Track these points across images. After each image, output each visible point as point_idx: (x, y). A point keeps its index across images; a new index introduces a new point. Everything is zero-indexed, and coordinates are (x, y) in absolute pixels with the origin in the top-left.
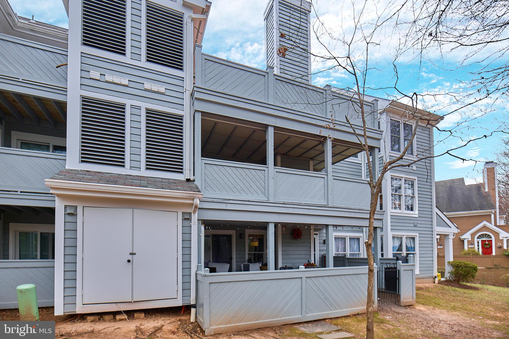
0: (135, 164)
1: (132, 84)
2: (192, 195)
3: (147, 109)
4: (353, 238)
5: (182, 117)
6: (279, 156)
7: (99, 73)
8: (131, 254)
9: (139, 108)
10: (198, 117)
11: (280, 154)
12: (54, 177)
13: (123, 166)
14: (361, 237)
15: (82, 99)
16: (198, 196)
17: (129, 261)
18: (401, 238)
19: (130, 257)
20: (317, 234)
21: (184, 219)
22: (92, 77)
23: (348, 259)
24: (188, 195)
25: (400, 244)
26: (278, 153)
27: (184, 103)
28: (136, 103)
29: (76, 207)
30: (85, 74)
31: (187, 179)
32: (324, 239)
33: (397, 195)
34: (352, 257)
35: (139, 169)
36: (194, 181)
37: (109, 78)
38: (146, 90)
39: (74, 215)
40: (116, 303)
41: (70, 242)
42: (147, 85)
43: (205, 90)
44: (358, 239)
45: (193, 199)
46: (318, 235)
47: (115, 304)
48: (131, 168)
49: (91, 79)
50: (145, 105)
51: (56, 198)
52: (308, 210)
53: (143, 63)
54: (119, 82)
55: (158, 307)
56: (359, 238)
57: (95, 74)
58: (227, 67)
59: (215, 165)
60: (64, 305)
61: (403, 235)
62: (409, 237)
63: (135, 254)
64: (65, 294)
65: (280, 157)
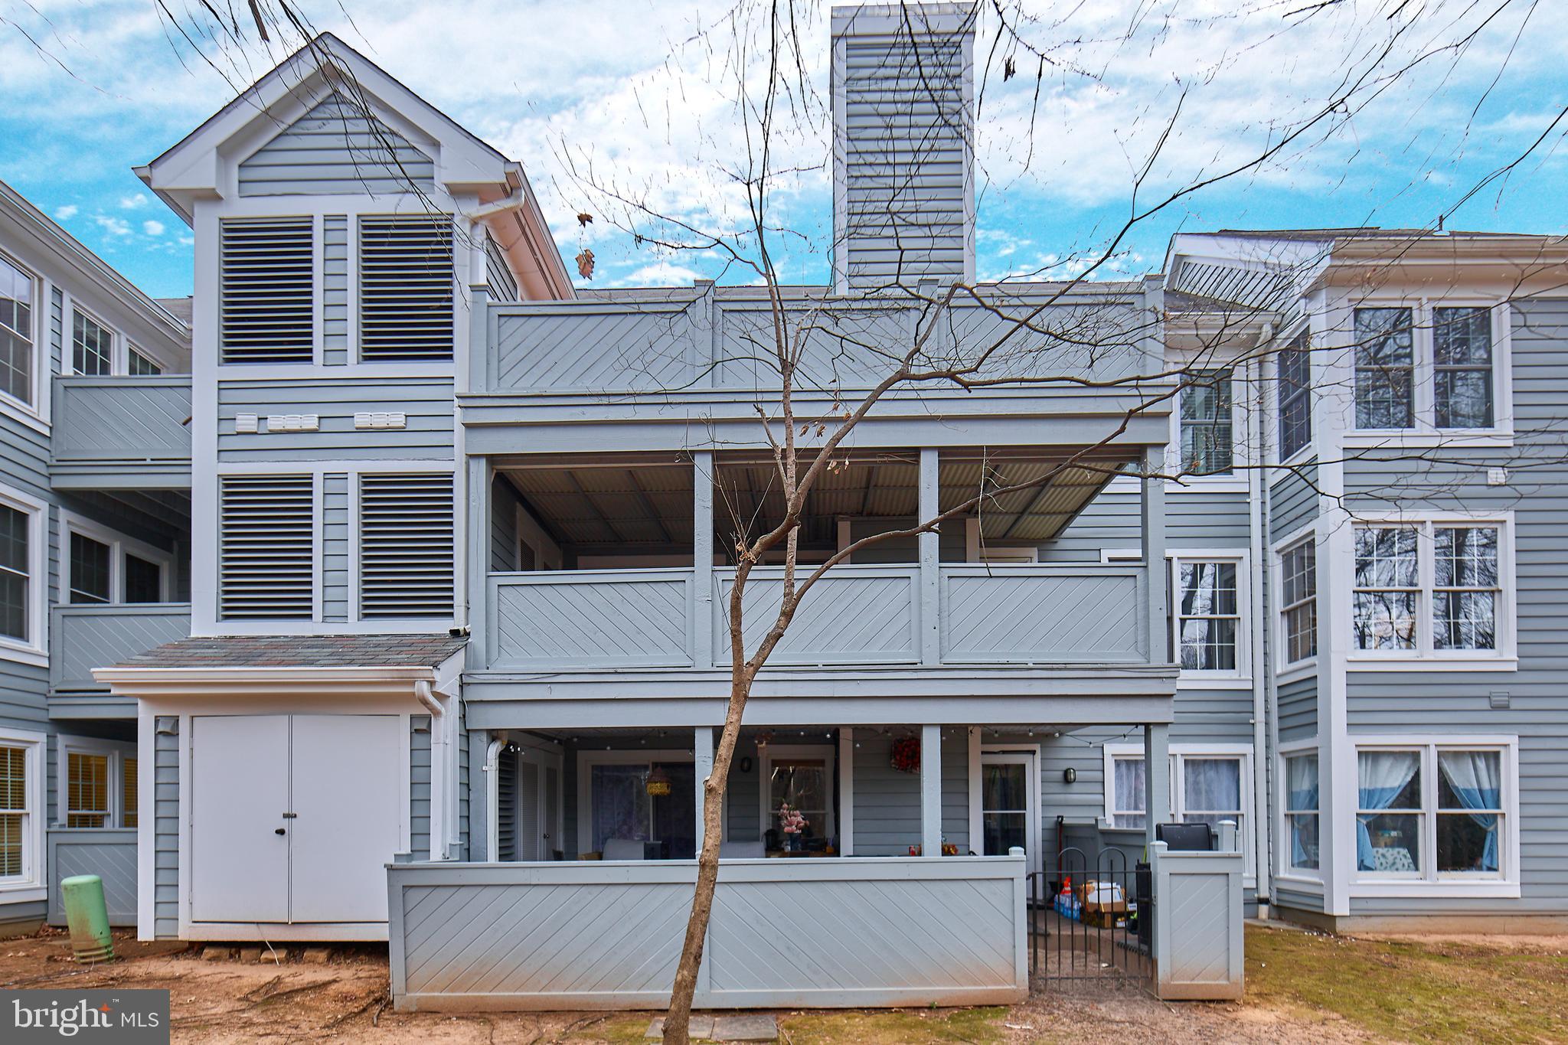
0: (333, 609)
1: (327, 425)
2: (405, 674)
3: (361, 475)
4: (1216, 761)
5: (452, 476)
6: (842, 519)
7: (256, 417)
8: (286, 816)
9: (343, 477)
10: (480, 469)
11: (846, 514)
12: (131, 662)
13: (310, 616)
14: (1244, 755)
15: (222, 482)
16: (421, 674)
17: (281, 832)
18: (1415, 757)
19: (284, 824)
20: (1034, 752)
21: (416, 732)
22: (240, 429)
23: (1107, 833)
24: (395, 674)
25: (1409, 779)
26: (840, 514)
27: (453, 441)
28: (335, 466)
29: (176, 719)
30: (227, 427)
31: (451, 631)
32: (1065, 768)
33: (1392, 591)
34: (1125, 828)
35: (343, 620)
36: (468, 634)
37: (275, 422)
38: (361, 430)
39: (173, 734)
40: (258, 923)
41: (165, 792)
42: (362, 418)
43: (489, 400)
44: (1234, 764)
45: (413, 684)
46: (1038, 756)
47: (254, 926)
48: (328, 620)
49: (239, 434)
50: (354, 467)
51: (140, 702)
52: (832, 683)
53: (354, 368)
54: (297, 427)
55: (352, 940)
56: (1237, 761)
57: (246, 421)
58: (564, 318)
59: (530, 588)
60: (156, 920)
61: (1426, 746)
62: (1470, 752)
63: (295, 816)
64: (158, 896)
65: (849, 523)
